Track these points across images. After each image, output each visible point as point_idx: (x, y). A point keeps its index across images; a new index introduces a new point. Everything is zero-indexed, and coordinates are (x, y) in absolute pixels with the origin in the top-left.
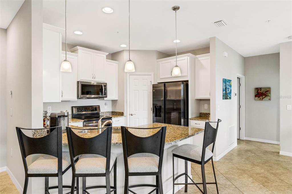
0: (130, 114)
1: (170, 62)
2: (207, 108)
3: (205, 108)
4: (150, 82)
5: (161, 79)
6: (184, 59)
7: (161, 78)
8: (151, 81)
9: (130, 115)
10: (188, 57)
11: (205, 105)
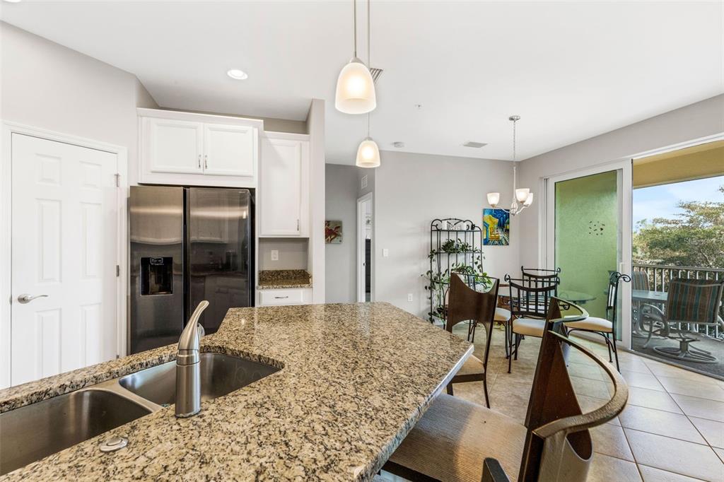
0: (15, 298)
1: (195, 128)
2: (277, 259)
3: (273, 259)
4: (114, 179)
5: (153, 172)
6: (245, 132)
7: (153, 170)
8: (117, 176)
9: (16, 304)
10: (255, 127)
11: (273, 252)
